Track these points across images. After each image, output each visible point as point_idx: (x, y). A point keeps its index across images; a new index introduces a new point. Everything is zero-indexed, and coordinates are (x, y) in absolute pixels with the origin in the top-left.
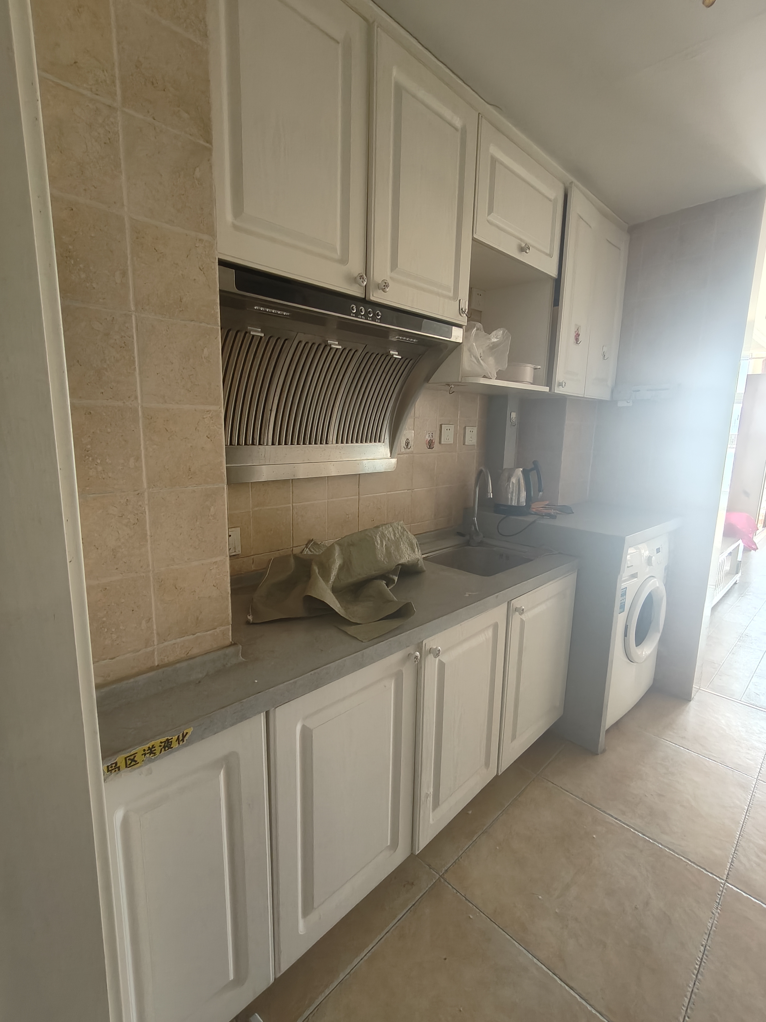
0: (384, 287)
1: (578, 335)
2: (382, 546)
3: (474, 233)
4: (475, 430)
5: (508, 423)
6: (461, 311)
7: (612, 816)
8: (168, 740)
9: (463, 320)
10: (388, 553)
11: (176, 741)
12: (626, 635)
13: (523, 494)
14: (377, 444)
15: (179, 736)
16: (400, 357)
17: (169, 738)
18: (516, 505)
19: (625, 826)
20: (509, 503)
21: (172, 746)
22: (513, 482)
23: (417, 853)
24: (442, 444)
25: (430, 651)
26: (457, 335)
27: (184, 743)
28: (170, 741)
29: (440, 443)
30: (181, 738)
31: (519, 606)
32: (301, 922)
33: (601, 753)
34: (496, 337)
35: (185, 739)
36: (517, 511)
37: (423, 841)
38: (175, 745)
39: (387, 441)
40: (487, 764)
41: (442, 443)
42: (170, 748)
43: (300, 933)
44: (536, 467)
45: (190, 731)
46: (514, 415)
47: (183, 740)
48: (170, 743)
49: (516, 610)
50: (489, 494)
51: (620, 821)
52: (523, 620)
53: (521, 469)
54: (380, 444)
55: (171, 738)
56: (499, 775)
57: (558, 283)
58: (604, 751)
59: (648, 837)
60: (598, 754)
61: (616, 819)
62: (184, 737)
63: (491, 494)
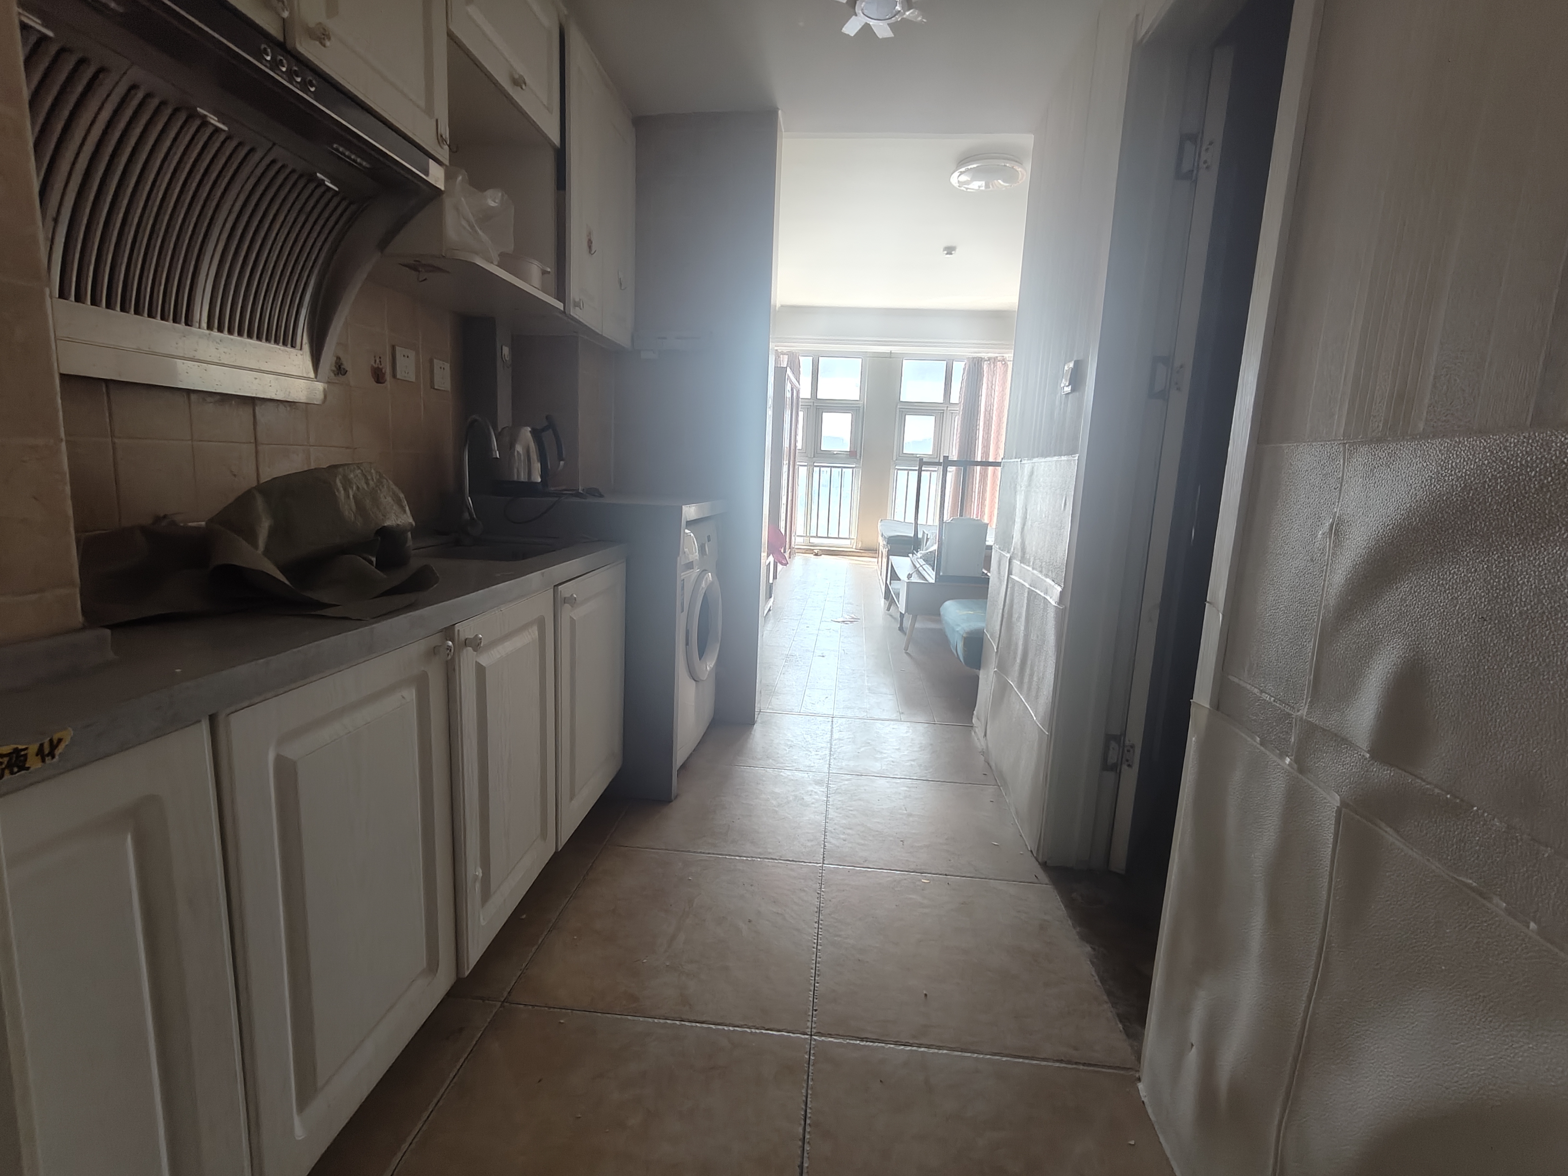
0: (321, 36)
1: (590, 242)
2: (349, 497)
3: (450, 20)
4: (447, 366)
5: (499, 364)
6: (440, 139)
7: (704, 853)
8: (17, 751)
9: (443, 154)
10: (360, 508)
11: (37, 755)
12: (687, 644)
13: (537, 466)
14: (289, 349)
15: (42, 745)
16: (337, 189)
17: (20, 747)
18: (527, 480)
19: (720, 856)
20: (515, 478)
21: (27, 765)
22: (518, 452)
23: (467, 973)
24: (399, 379)
25: (466, 643)
26: (436, 176)
27: (55, 760)
28: (23, 753)
29: (394, 375)
30: (47, 750)
31: (567, 596)
32: (297, 1120)
33: (675, 799)
34: (493, 199)
35: (58, 752)
36: (528, 488)
37: (474, 953)
38: (34, 763)
39: (306, 347)
40: (544, 835)
41: (398, 377)
42: (23, 767)
43: (297, 1138)
44: (551, 425)
45: (67, 735)
46: (506, 350)
47: (52, 755)
48: (22, 758)
49: (565, 601)
50: (494, 453)
51: (713, 854)
52: (573, 619)
53: (529, 429)
54: (292, 350)
55: (24, 747)
56: (559, 850)
57: (561, 155)
58: (676, 797)
59: (745, 857)
60: (671, 801)
61: (709, 854)
62: (54, 746)
63: (497, 452)
